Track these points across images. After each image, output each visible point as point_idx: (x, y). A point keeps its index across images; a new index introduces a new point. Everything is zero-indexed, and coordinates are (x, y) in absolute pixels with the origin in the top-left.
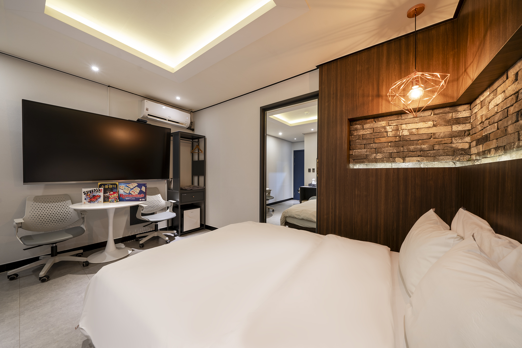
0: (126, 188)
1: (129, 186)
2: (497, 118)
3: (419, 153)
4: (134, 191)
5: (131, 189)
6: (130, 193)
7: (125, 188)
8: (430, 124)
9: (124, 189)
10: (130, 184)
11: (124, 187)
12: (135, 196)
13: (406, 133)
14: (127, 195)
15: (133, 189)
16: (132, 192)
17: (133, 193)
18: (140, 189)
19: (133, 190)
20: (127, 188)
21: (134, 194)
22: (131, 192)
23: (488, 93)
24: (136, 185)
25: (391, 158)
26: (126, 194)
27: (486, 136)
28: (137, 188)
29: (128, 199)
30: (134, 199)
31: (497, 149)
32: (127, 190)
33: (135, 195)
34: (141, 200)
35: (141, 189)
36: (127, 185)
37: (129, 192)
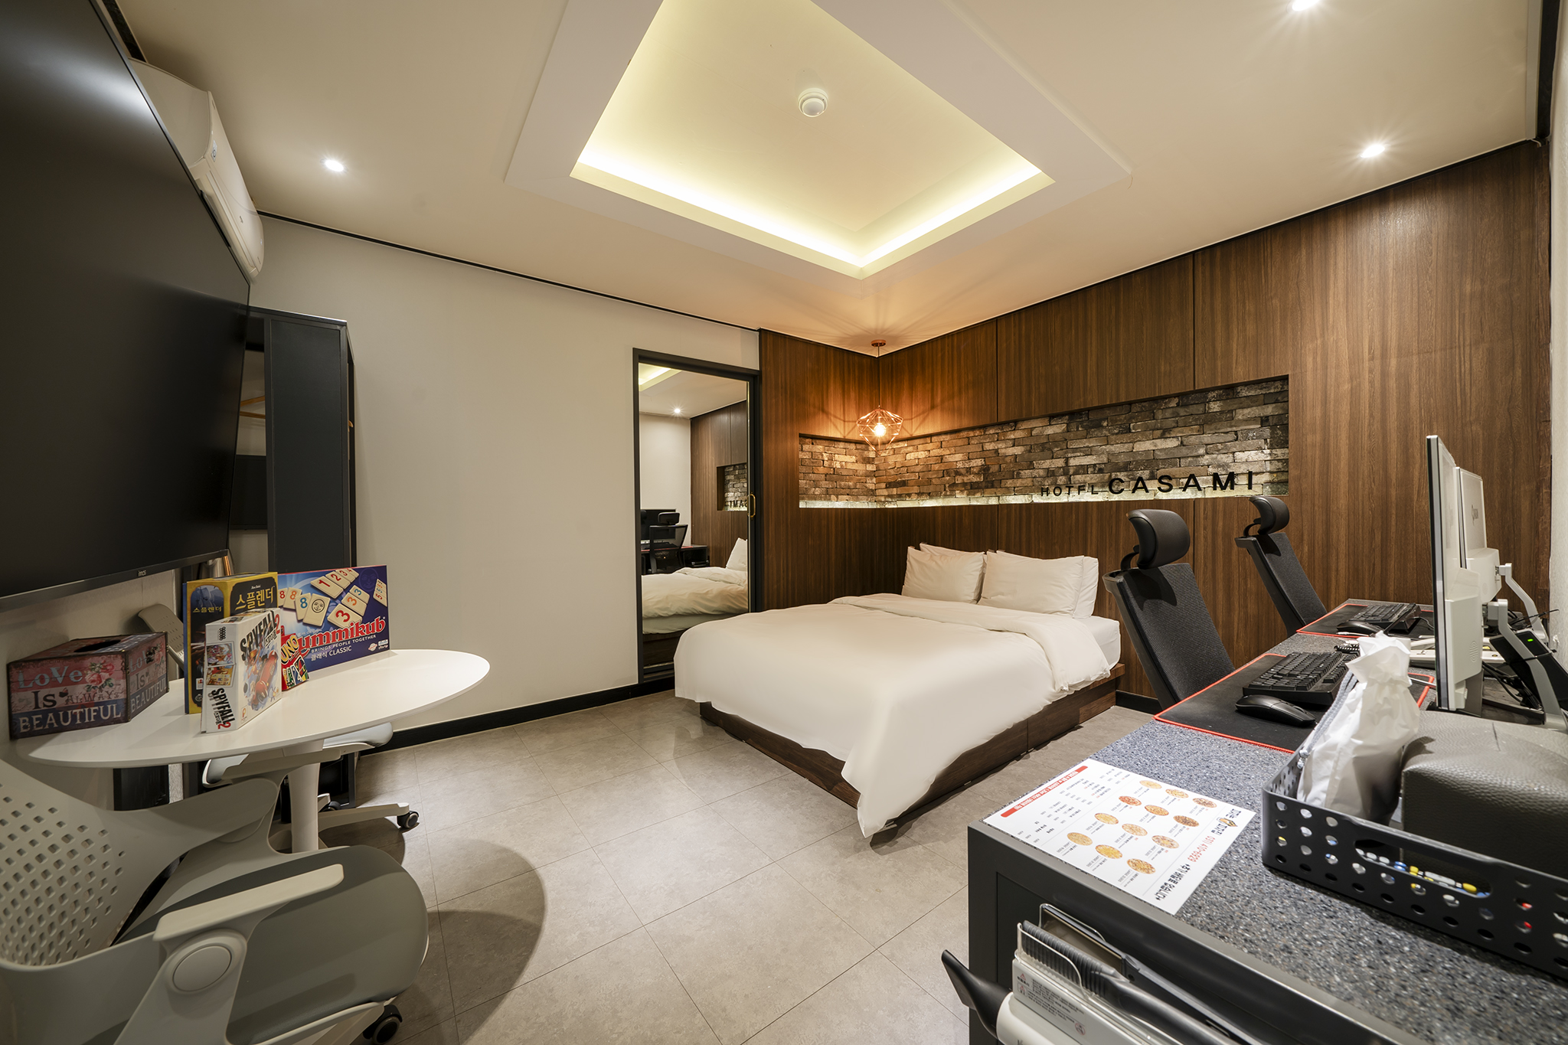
0: (312, 597)
1: (322, 587)
2: (918, 469)
3: (848, 491)
4: (346, 610)
5: (335, 601)
6: (328, 624)
7: (303, 601)
8: (854, 459)
9: (299, 604)
10: (328, 575)
11: (298, 597)
12: (352, 636)
13: (838, 466)
14: (314, 638)
15: (340, 597)
16: (337, 616)
17: (340, 621)
18: (366, 596)
19: (340, 607)
20: (316, 596)
21: (346, 625)
22: (332, 618)
23: (906, 445)
24: (352, 579)
25: (827, 495)
26: (310, 630)
27: (904, 481)
28: (357, 594)
29: (320, 655)
30: (348, 649)
31: (920, 494)
32: (316, 611)
33: (352, 629)
34: (373, 647)
35: (371, 594)
36: (315, 582)
37: (326, 617)
